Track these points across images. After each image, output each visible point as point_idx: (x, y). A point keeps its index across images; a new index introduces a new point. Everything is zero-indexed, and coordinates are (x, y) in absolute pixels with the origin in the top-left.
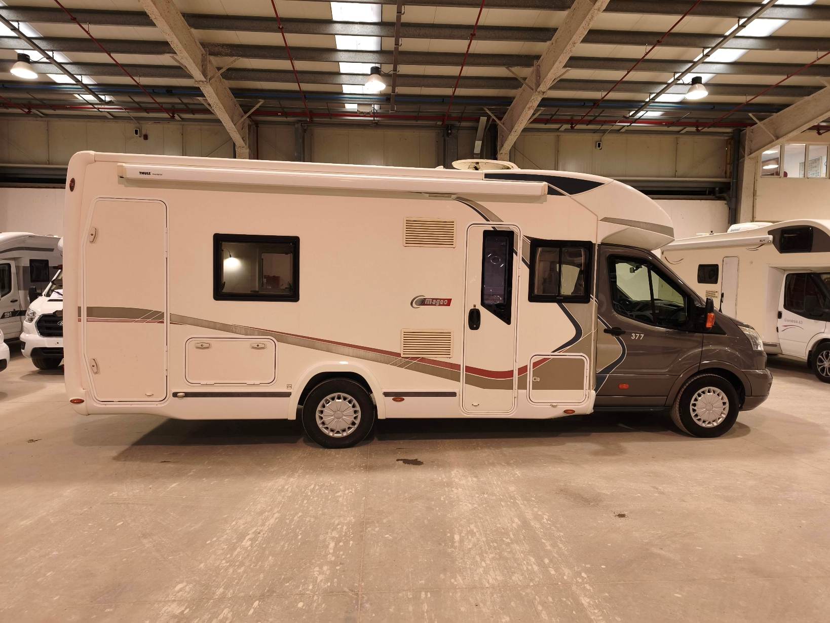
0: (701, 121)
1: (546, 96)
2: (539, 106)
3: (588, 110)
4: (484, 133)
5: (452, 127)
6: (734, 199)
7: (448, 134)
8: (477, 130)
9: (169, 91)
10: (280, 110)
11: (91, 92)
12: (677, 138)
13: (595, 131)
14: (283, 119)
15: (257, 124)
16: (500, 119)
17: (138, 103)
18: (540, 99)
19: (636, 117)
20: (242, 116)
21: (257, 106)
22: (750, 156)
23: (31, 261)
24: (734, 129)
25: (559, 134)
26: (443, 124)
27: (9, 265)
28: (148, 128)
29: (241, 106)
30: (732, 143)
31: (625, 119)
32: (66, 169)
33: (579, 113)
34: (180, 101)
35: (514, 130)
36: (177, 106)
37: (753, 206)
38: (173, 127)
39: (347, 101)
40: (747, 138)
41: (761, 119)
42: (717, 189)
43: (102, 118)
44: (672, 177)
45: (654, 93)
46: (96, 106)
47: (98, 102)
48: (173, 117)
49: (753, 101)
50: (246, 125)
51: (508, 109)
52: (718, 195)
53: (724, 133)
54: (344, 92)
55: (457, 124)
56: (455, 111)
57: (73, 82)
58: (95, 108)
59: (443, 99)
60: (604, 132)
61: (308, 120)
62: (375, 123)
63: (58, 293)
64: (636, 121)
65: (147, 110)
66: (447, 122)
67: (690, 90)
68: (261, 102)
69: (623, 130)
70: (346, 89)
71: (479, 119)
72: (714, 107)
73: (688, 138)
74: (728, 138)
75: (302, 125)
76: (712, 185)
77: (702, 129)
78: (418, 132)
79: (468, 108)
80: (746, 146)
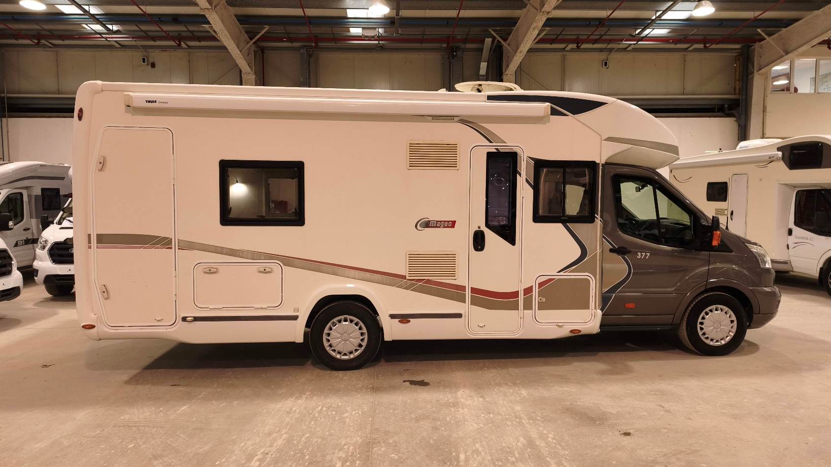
0: (709, 37)
1: (550, 16)
2: (544, 25)
3: (594, 29)
4: (489, 55)
5: (458, 49)
6: (743, 116)
7: (453, 57)
8: (482, 52)
9: (176, 19)
10: (286, 36)
11: (98, 22)
12: (684, 55)
13: (601, 50)
14: (289, 44)
15: (263, 50)
16: (505, 40)
17: (145, 32)
18: (544, 19)
19: (642, 35)
20: (248, 43)
21: (263, 33)
22: (760, 72)
23: (43, 190)
24: (743, 44)
25: (566, 53)
26: (447, 46)
27: (21, 194)
28: (155, 55)
29: (246, 32)
30: (741, 59)
31: (631, 38)
32: (74, 99)
33: (584, 32)
34: (185, 29)
35: (519, 50)
36: (184, 34)
37: (763, 123)
38: (179, 53)
39: (353, 25)
40: (756, 53)
41: (770, 35)
42: (726, 106)
43: (110, 47)
44: (680, 95)
45: (660, 11)
46: (104, 36)
47: (106, 31)
48: (179, 45)
49: (760, 17)
50: (252, 50)
51: (513, 29)
52: (727, 112)
53: (732, 49)
54: (349, 16)
55: (462, 46)
56: (459, 33)
57: (81, 12)
58: (103, 38)
59: (447, 21)
60: (611, 50)
61: (313, 44)
62: (380, 46)
63: (69, 220)
64: (642, 39)
65: (154, 39)
66: (451, 45)
67: (696, 7)
68: (267, 28)
69: (630, 49)
70: (351, 13)
71: (485, 40)
72: (722, 23)
73: (696, 56)
74: (737, 54)
75: (307, 51)
76: (721, 102)
77: (710, 46)
78: (423, 55)
79: (472, 30)
80: (755, 62)
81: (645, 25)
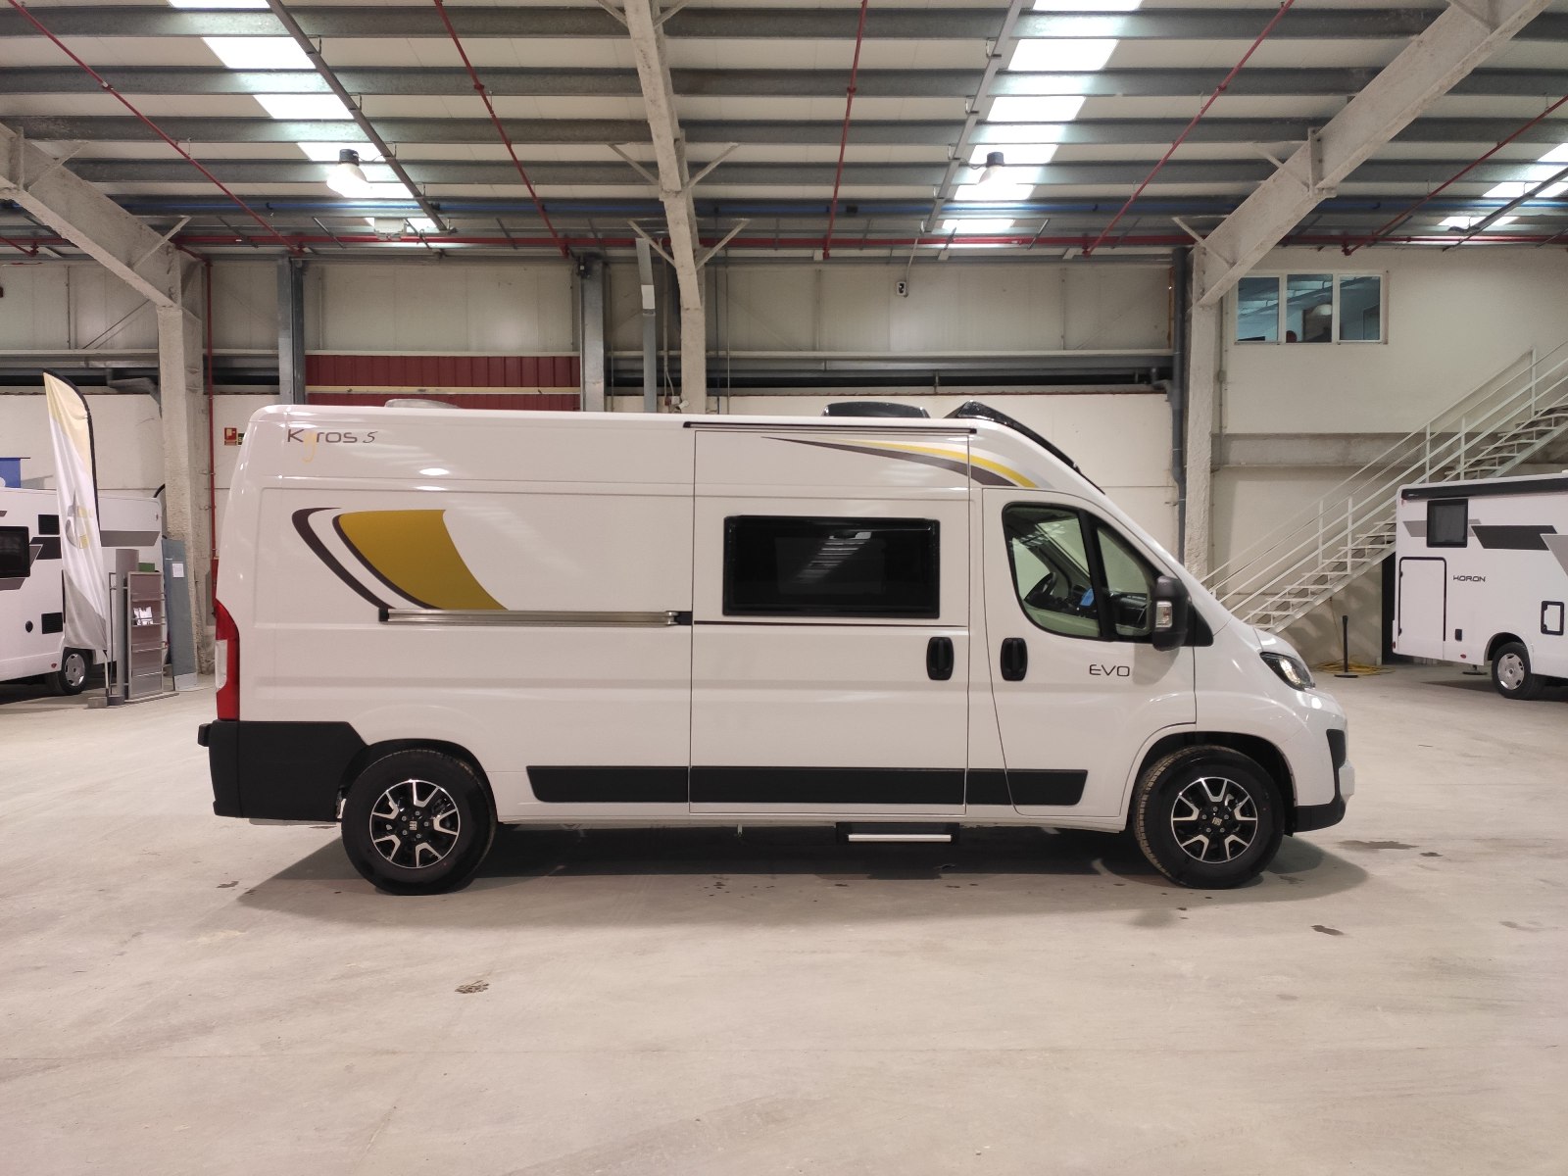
0: (1092, 234)
5: (588, 258)
6: (1176, 392)
7: (584, 275)
8: (638, 264)
10: (234, 234)
12: (1061, 270)
14: (249, 249)
15: (206, 260)
18: (682, 205)
21: (178, 228)
22: (1201, 303)
25: (818, 267)
26: (565, 253)
29: (155, 227)
30: (1176, 276)
34: (33, 224)
35: (678, 263)
37: (1221, 405)
39: (364, 212)
40: (1195, 265)
41: (1203, 230)
42: (1154, 370)
44: (1060, 349)
48: (34, 253)
49: (1145, 194)
50: (177, 263)
52: (1156, 383)
53: (1156, 256)
55: (602, 252)
60: (905, 260)
61: (295, 250)
62: (437, 253)
64: (950, 239)
67: (983, 178)
68: (186, 220)
69: (943, 257)
72: (1097, 206)
73: (1084, 269)
74: (1169, 266)
75: (291, 262)
76: (1142, 364)
77: (1092, 250)
78: (533, 270)
79: (596, 221)
80: (1194, 283)
81: (930, 212)
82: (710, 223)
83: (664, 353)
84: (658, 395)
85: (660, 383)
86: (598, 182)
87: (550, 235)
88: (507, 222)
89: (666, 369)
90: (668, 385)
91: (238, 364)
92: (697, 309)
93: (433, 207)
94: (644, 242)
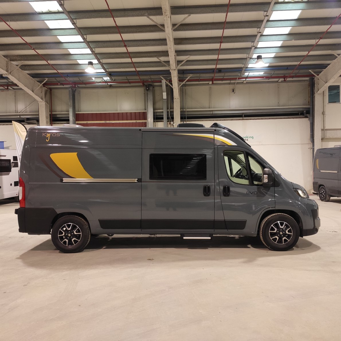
0: (286, 75)
3: (213, 74)
4: (166, 89)
5: (149, 86)
7: (147, 90)
8: (162, 87)
10: (58, 82)
12: (278, 85)
14: (62, 86)
15: (51, 89)
21: (45, 82)
22: (318, 93)
24: (309, 78)
25: (210, 86)
26: (143, 85)
30: (310, 85)
34: (8, 81)
35: (174, 87)
38: (10, 92)
40: (316, 82)
42: (305, 112)
44: (278, 106)
48: (8, 88)
50: (43, 90)
52: (305, 115)
55: (153, 84)
60: (234, 83)
61: (74, 86)
62: (109, 86)
64: (247, 77)
66: (146, 84)
67: (256, 62)
68: (47, 79)
69: (245, 82)
72: (287, 68)
73: (284, 84)
74: (308, 83)
75: (72, 89)
76: (301, 110)
77: (286, 79)
78: (134, 89)
79: (151, 76)
80: (316, 87)
81: (241, 71)
82: (182, 76)
83: (169, 110)
84: (167, 122)
85: (168, 118)
86: (153, 67)
87: (139, 80)
88: (128, 78)
89: (169, 115)
90: (170, 119)
91: (58, 116)
92: (178, 98)
93: (110, 74)
94: (164, 82)
